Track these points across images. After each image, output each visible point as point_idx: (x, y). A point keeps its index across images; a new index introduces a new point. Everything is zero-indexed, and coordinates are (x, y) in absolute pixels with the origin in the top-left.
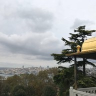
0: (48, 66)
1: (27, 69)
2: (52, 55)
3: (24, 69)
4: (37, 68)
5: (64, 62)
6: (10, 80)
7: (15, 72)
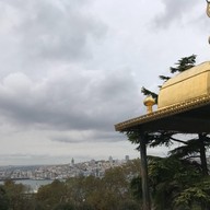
0: (127, 157)
1: (81, 167)
2: (122, 131)
3: (76, 166)
4: (103, 162)
5: (154, 145)
6: (44, 193)
7: (56, 175)
